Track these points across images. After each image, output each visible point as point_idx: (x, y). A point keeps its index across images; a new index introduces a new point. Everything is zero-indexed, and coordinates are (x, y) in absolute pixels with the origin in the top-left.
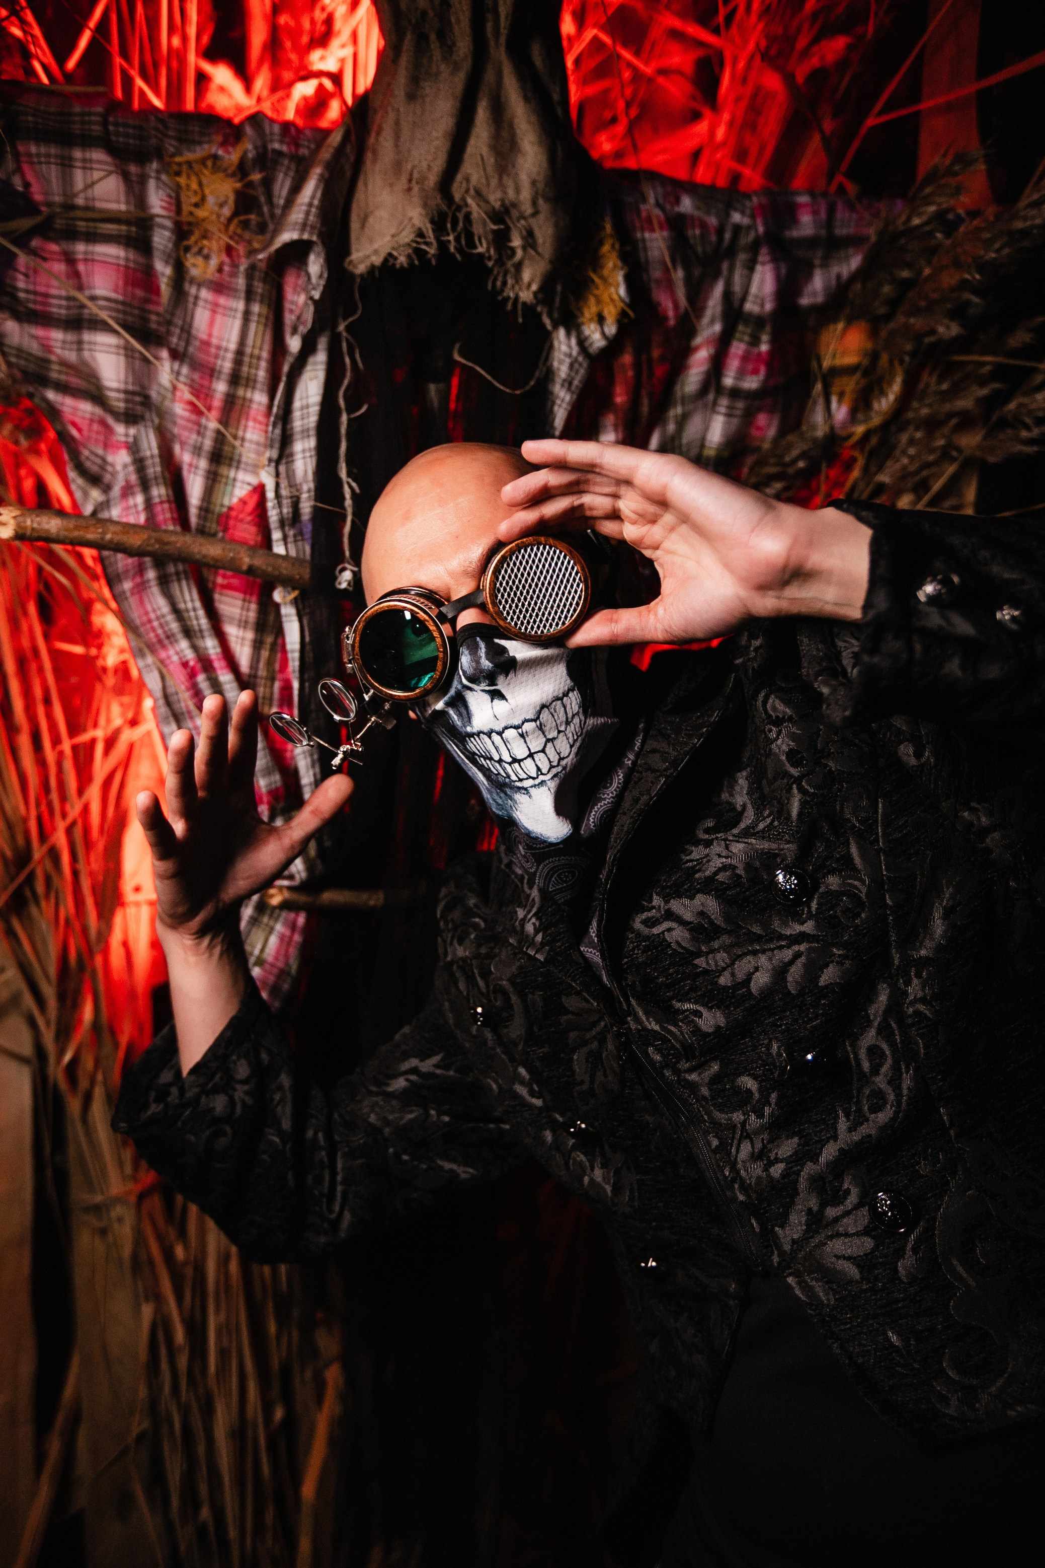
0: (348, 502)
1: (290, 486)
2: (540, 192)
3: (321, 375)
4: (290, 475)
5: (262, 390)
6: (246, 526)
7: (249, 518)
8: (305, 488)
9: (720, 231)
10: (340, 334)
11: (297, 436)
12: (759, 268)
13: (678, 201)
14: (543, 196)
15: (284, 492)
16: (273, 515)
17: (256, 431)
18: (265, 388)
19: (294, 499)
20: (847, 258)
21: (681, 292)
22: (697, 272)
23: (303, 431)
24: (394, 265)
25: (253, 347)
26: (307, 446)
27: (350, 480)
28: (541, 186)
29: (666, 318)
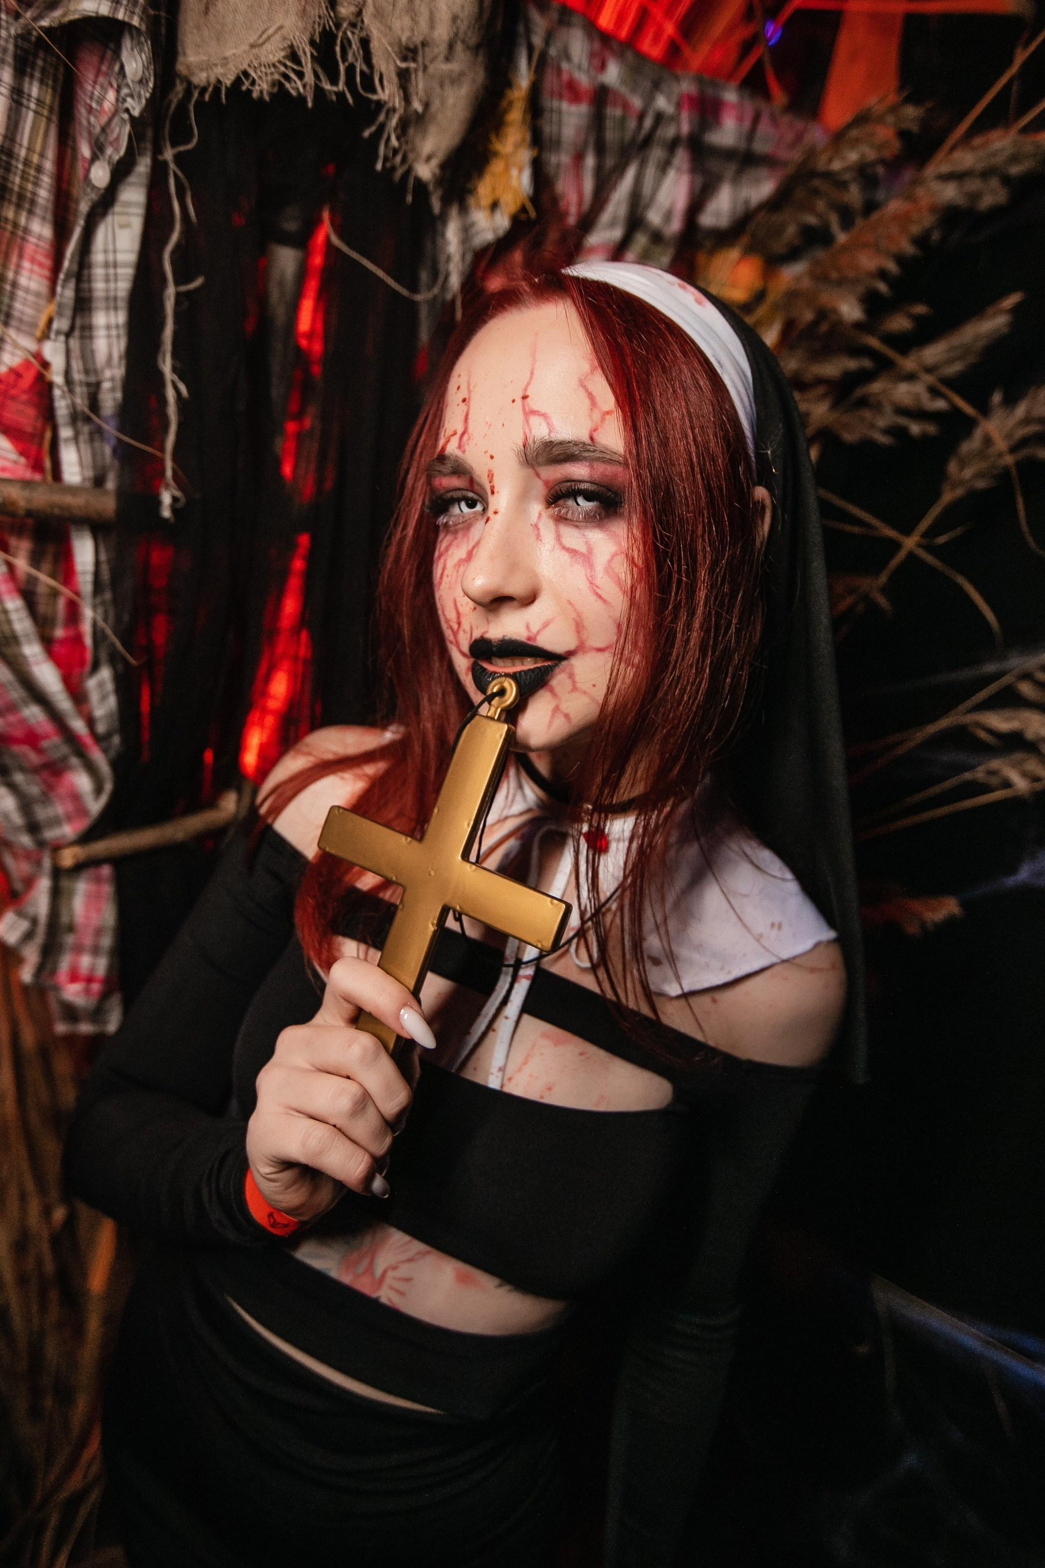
0: (172, 411)
1: (87, 372)
2: (461, 35)
3: (136, 223)
4: (87, 355)
5: (44, 218)
6: (21, 407)
7: (24, 397)
8: (108, 374)
9: (641, 117)
10: (165, 164)
11: (99, 304)
12: (672, 174)
13: (603, 67)
14: (463, 42)
15: (77, 376)
16: (62, 406)
17: (35, 277)
18: (49, 216)
19: (92, 389)
20: (757, 181)
21: (588, 185)
22: (610, 162)
23: (107, 299)
24: (249, 91)
25: (30, 149)
26: (113, 321)
27: (176, 378)
28: (463, 26)
29: (566, 214)
